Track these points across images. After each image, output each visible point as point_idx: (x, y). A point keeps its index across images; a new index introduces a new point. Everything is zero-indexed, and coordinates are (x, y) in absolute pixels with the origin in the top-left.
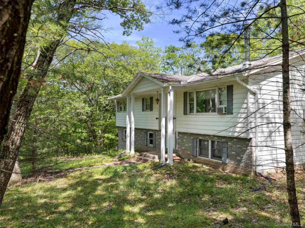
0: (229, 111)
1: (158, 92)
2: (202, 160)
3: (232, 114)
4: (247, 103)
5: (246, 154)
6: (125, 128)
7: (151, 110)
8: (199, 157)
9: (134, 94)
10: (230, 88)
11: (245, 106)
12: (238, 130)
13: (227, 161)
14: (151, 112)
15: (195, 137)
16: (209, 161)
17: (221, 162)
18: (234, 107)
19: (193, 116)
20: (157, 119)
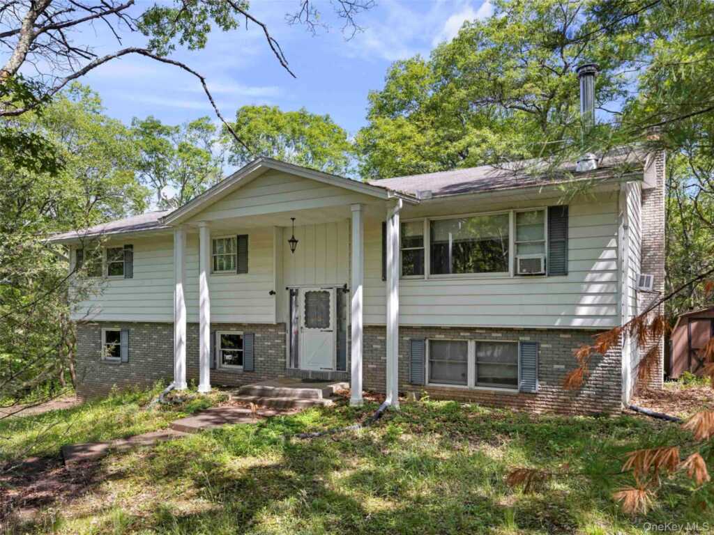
0: (558, 267)
1: (293, 219)
2: (445, 391)
3: (565, 273)
4: (616, 249)
5: (602, 367)
8: (431, 385)
10: (558, 216)
11: (609, 254)
12: (583, 311)
13: (538, 386)
14: (242, 276)
15: (417, 335)
16: (471, 392)
17: (515, 391)
18: (569, 259)
19: (421, 283)
20: (272, 293)
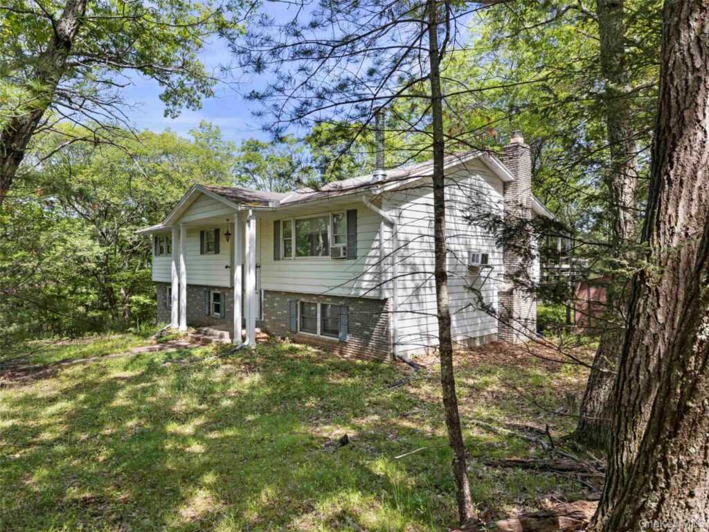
0: (351, 254)
1: (228, 220)
2: (305, 338)
3: (355, 258)
4: (379, 240)
5: (379, 325)
6: (170, 284)
7: (217, 252)
8: (301, 332)
9: (184, 223)
10: (352, 215)
11: (376, 244)
12: (364, 285)
13: (348, 338)
14: (217, 256)
15: (293, 298)
16: (318, 339)
17: (338, 339)
18: (358, 247)
19: (291, 262)
20: (227, 267)
